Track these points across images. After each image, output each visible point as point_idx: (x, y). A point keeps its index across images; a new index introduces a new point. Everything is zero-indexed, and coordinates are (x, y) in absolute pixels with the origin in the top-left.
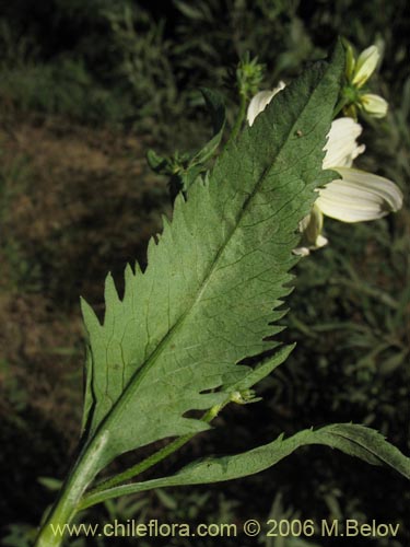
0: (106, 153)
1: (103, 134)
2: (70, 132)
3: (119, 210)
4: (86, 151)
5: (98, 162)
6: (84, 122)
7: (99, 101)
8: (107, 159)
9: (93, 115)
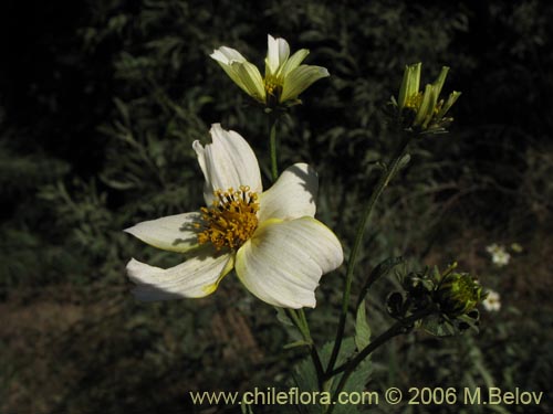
0: (77, 304)
1: (69, 287)
2: (36, 296)
3: (112, 360)
4: (57, 308)
5: (73, 315)
6: (45, 282)
7: (54, 258)
8: (80, 309)
9: (53, 274)
